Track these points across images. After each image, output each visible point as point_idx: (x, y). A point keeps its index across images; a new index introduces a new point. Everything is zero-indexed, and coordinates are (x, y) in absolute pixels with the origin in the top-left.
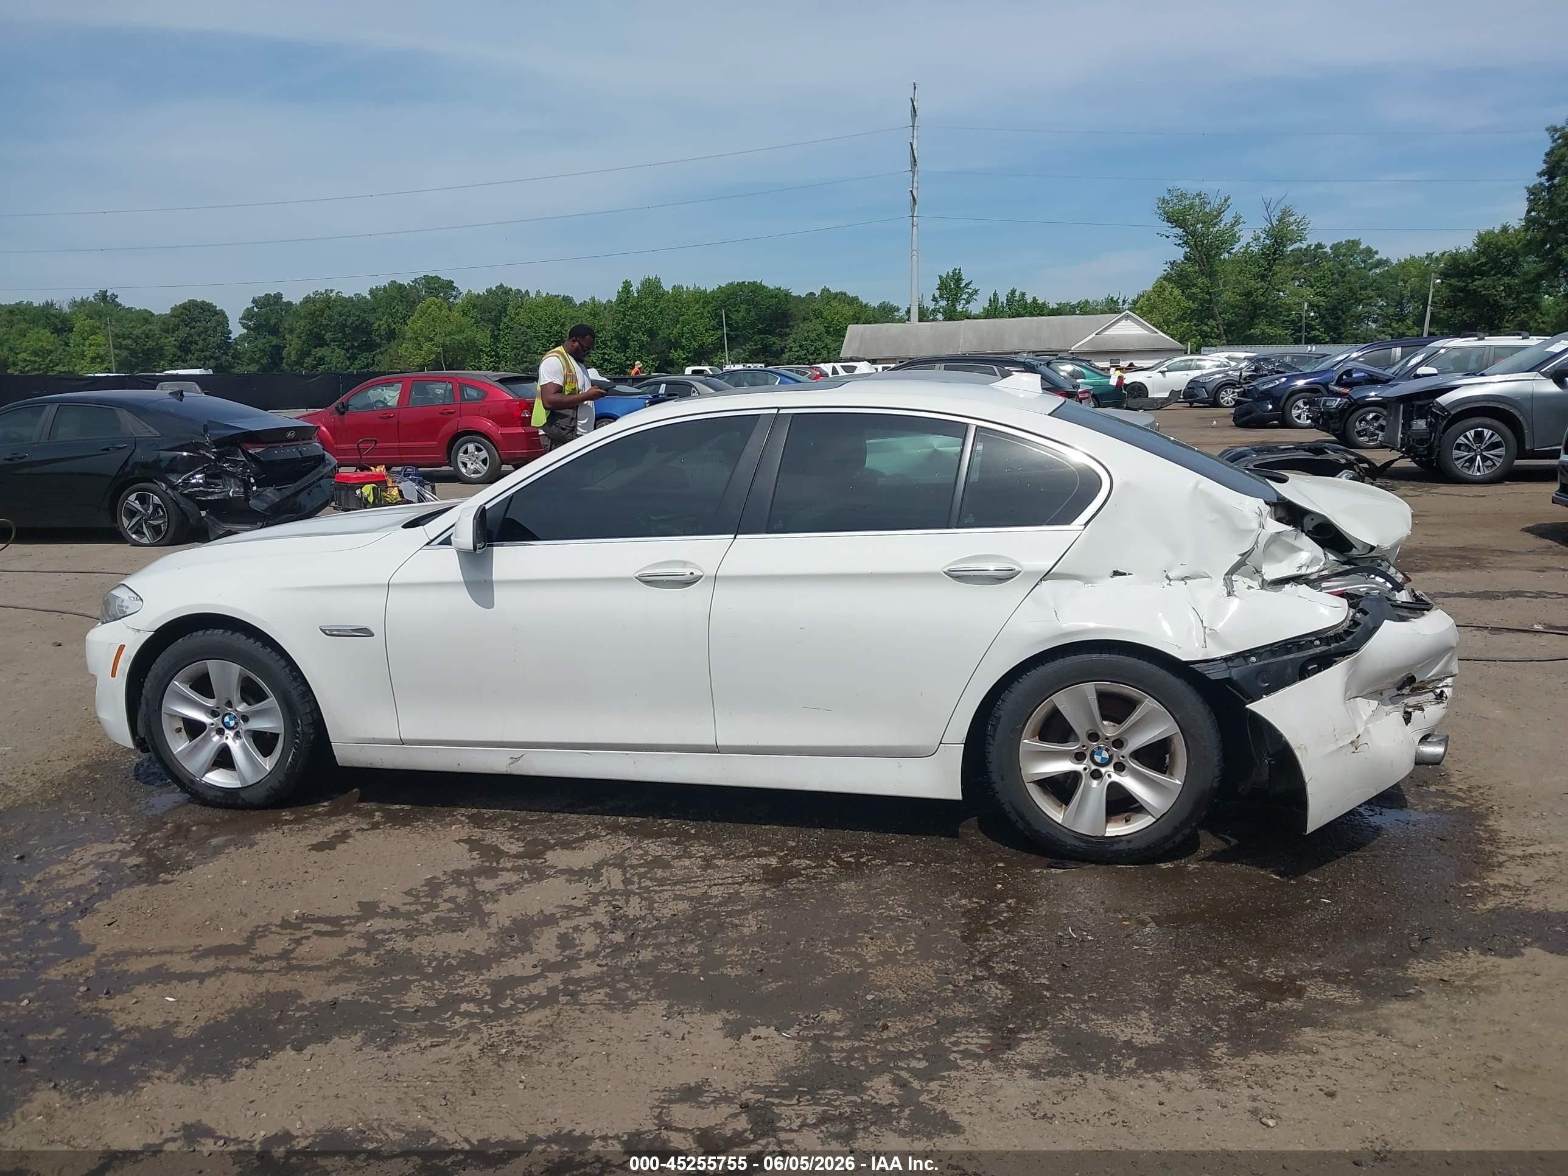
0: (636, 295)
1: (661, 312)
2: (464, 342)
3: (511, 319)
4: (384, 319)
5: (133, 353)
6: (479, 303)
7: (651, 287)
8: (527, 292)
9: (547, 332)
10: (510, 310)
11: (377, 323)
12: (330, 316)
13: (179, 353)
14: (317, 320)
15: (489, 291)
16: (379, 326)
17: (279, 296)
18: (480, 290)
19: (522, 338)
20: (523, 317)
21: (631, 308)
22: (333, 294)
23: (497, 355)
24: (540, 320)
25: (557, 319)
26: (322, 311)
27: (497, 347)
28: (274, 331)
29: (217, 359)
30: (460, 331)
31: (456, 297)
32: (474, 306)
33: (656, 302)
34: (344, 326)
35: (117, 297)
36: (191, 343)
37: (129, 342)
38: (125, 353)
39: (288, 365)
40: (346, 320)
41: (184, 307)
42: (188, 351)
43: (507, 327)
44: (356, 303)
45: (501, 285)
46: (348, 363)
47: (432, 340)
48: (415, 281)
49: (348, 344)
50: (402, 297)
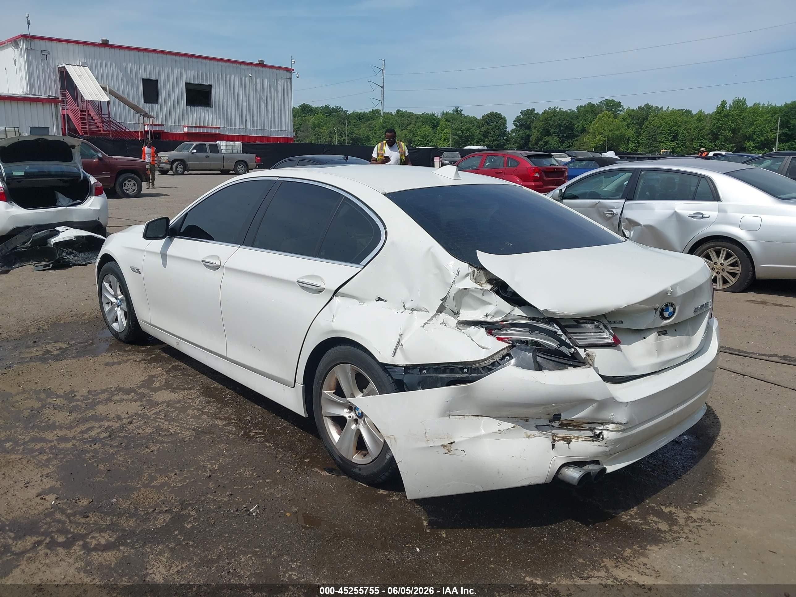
0: (728, 109)
1: (743, 119)
2: (619, 135)
3: (650, 123)
4: (581, 122)
5: (461, 137)
6: (633, 114)
7: (740, 105)
8: (662, 108)
9: (669, 130)
10: (650, 118)
11: (577, 124)
12: (554, 120)
13: (482, 138)
14: (548, 123)
15: (640, 108)
16: (578, 126)
17: (533, 110)
18: (634, 107)
19: (652, 133)
20: (656, 123)
21: (724, 116)
22: (558, 109)
23: (638, 143)
24: (666, 123)
25: (676, 123)
26: (551, 118)
27: (639, 138)
28: (528, 128)
29: (498, 141)
30: (618, 129)
31: (621, 111)
32: (630, 116)
33: (740, 113)
34: (560, 126)
35: (462, 111)
36: (488, 133)
37: (460, 132)
38: (457, 138)
39: (531, 145)
40: (561, 122)
41: (488, 115)
42: (486, 137)
43: (647, 127)
44: (570, 115)
45: (647, 104)
46: (560, 145)
47: (602, 134)
48: (600, 103)
49: (561, 135)
50: (592, 111)
